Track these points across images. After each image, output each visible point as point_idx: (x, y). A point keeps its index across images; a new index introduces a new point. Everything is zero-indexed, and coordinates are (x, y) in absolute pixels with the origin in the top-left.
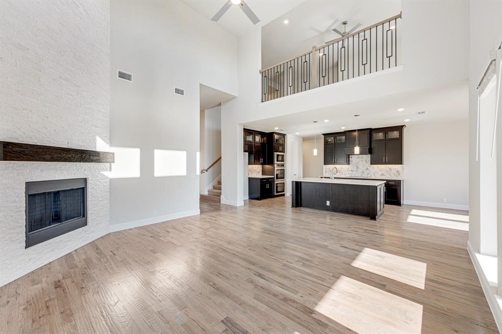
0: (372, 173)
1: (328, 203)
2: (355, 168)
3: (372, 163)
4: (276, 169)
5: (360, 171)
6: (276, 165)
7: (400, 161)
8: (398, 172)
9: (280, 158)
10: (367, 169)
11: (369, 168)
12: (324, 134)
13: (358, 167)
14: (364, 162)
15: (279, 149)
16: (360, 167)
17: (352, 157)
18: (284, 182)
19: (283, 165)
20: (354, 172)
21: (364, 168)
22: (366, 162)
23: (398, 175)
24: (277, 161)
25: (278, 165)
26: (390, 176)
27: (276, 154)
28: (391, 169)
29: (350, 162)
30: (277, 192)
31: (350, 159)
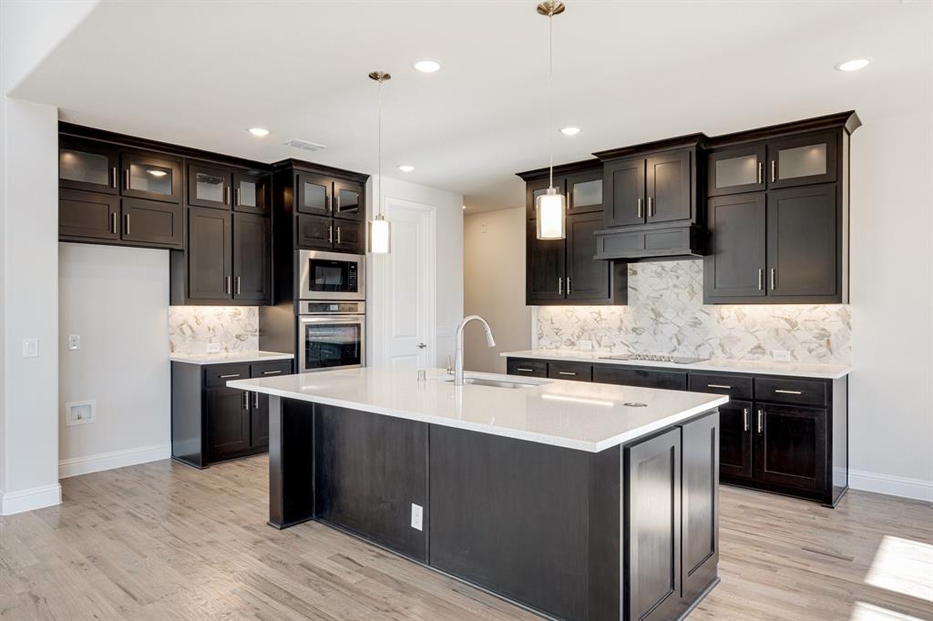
0: (713, 343)
2: (647, 321)
3: (710, 298)
4: (303, 320)
5: (669, 330)
6: (303, 307)
7: (830, 288)
8: (824, 336)
12: (526, 176)
13: (658, 315)
14: (685, 295)
15: (326, 234)
16: (669, 315)
20: (645, 337)
21: (684, 320)
22: (692, 294)
23: (824, 350)
24: (313, 287)
25: (316, 307)
27: (305, 256)
28: (794, 325)
29: (630, 292)
31: (631, 280)
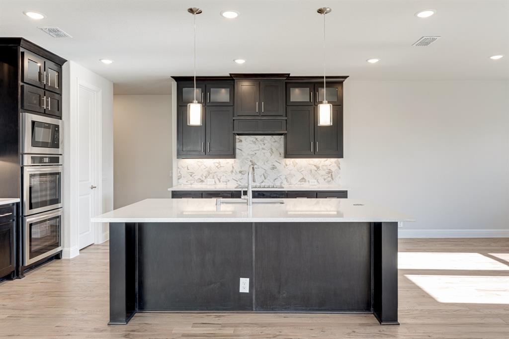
0: (283, 177)
1: (244, 285)
2: (247, 167)
3: (288, 154)
4: (27, 171)
5: (260, 172)
6: (27, 160)
8: (330, 172)
9: (43, 135)
10: (274, 168)
11: (276, 164)
12: (177, 79)
14: (268, 154)
15: (40, 103)
16: (260, 164)
17: (241, 141)
18: (59, 214)
19: (55, 160)
20: (246, 176)
21: (268, 166)
23: (330, 179)
24: (35, 144)
25: (38, 160)
26: (316, 183)
27: (28, 118)
28: (318, 168)
29: (237, 151)
30: (32, 254)
31: (237, 145)
